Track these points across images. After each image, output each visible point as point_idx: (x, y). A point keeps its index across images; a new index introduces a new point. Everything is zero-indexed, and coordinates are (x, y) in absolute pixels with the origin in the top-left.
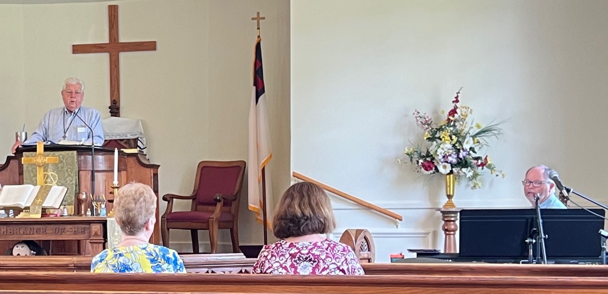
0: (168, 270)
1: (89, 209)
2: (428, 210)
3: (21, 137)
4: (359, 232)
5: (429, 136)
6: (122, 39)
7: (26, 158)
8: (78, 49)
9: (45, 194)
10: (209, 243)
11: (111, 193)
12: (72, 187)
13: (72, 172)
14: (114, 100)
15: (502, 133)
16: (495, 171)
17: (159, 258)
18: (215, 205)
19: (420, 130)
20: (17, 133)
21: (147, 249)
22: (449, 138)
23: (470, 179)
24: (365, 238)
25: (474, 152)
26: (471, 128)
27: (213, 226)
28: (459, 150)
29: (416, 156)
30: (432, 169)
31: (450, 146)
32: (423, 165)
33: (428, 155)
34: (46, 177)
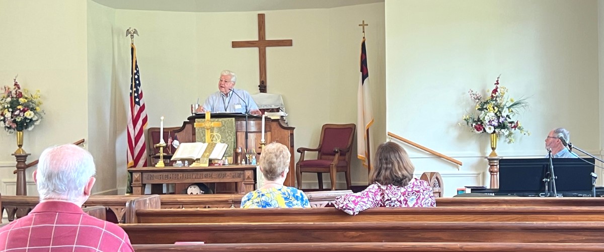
0: (297, 205)
1: (244, 160)
2: (479, 158)
3: (195, 107)
4: (432, 174)
5: (479, 107)
6: (268, 37)
7: (197, 123)
8: (235, 45)
9: (211, 149)
10: (330, 182)
11: (260, 148)
12: (232, 144)
13: (231, 133)
14: (262, 81)
15: (528, 105)
16: (523, 131)
17: (291, 197)
18: (334, 155)
19: (473, 104)
20: (192, 105)
21: (282, 190)
22: (492, 109)
23: (507, 137)
24: (437, 178)
25: (509, 118)
26: (507, 102)
27: (333, 171)
28: (499, 117)
29: (471, 121)
30: (481, 130)
31: (493, 114)
32: (475, 127)
33: (479, 120)
34: (212, 137)
